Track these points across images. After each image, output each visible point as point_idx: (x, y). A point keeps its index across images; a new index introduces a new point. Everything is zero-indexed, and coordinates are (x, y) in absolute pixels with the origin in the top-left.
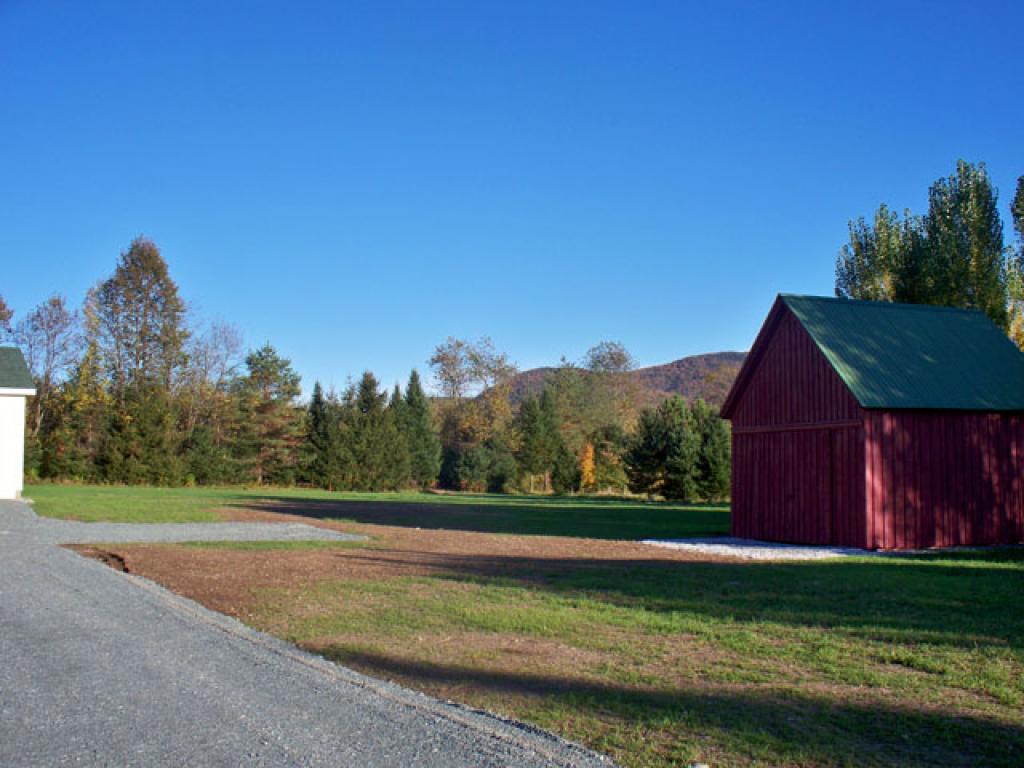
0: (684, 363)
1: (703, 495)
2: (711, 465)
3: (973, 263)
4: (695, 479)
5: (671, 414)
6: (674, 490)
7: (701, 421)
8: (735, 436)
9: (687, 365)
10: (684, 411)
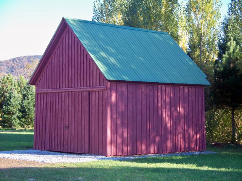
0: (16, 60)
1: (22, 126)
2: (27, 110)
3: (163, 9)
4: (19, 118)
5: (6, 84)
6: (7, 123)
7: (22, 88)
8: (37, 94)
9: (18, 61)
10: (13, 82)
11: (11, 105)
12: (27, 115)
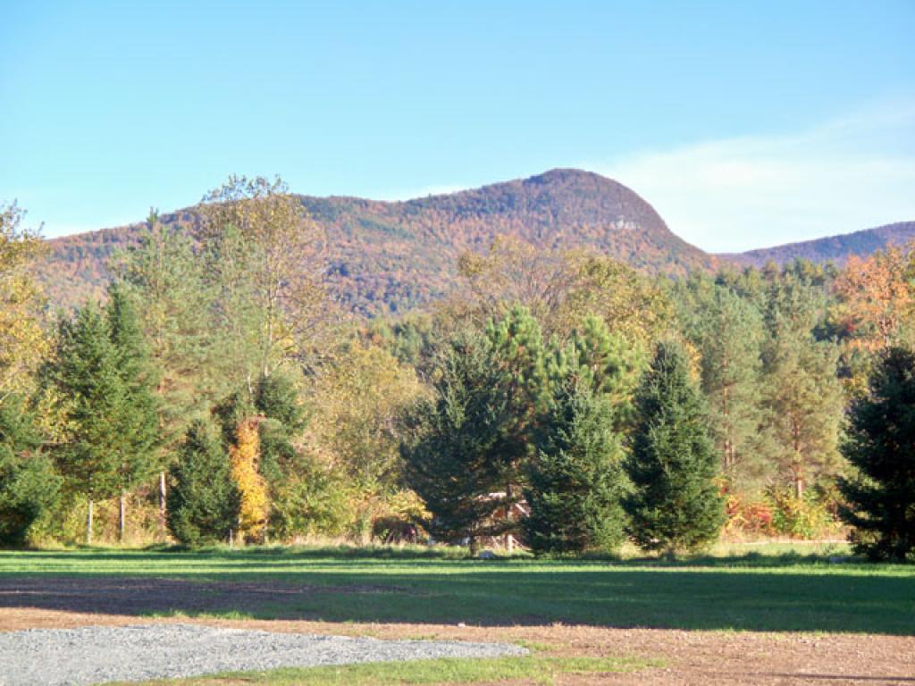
1: (645, 540)
4: (629, 505)
6: (556, 529)
11: (575, 449)
12: (671, 493)
